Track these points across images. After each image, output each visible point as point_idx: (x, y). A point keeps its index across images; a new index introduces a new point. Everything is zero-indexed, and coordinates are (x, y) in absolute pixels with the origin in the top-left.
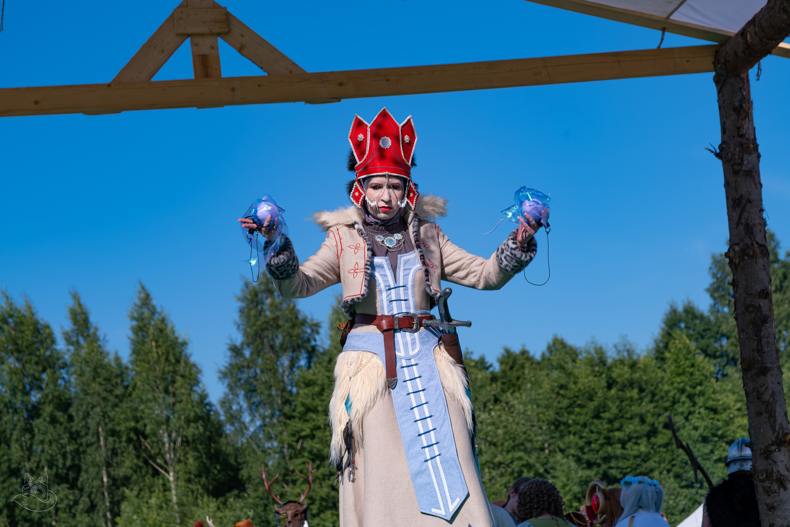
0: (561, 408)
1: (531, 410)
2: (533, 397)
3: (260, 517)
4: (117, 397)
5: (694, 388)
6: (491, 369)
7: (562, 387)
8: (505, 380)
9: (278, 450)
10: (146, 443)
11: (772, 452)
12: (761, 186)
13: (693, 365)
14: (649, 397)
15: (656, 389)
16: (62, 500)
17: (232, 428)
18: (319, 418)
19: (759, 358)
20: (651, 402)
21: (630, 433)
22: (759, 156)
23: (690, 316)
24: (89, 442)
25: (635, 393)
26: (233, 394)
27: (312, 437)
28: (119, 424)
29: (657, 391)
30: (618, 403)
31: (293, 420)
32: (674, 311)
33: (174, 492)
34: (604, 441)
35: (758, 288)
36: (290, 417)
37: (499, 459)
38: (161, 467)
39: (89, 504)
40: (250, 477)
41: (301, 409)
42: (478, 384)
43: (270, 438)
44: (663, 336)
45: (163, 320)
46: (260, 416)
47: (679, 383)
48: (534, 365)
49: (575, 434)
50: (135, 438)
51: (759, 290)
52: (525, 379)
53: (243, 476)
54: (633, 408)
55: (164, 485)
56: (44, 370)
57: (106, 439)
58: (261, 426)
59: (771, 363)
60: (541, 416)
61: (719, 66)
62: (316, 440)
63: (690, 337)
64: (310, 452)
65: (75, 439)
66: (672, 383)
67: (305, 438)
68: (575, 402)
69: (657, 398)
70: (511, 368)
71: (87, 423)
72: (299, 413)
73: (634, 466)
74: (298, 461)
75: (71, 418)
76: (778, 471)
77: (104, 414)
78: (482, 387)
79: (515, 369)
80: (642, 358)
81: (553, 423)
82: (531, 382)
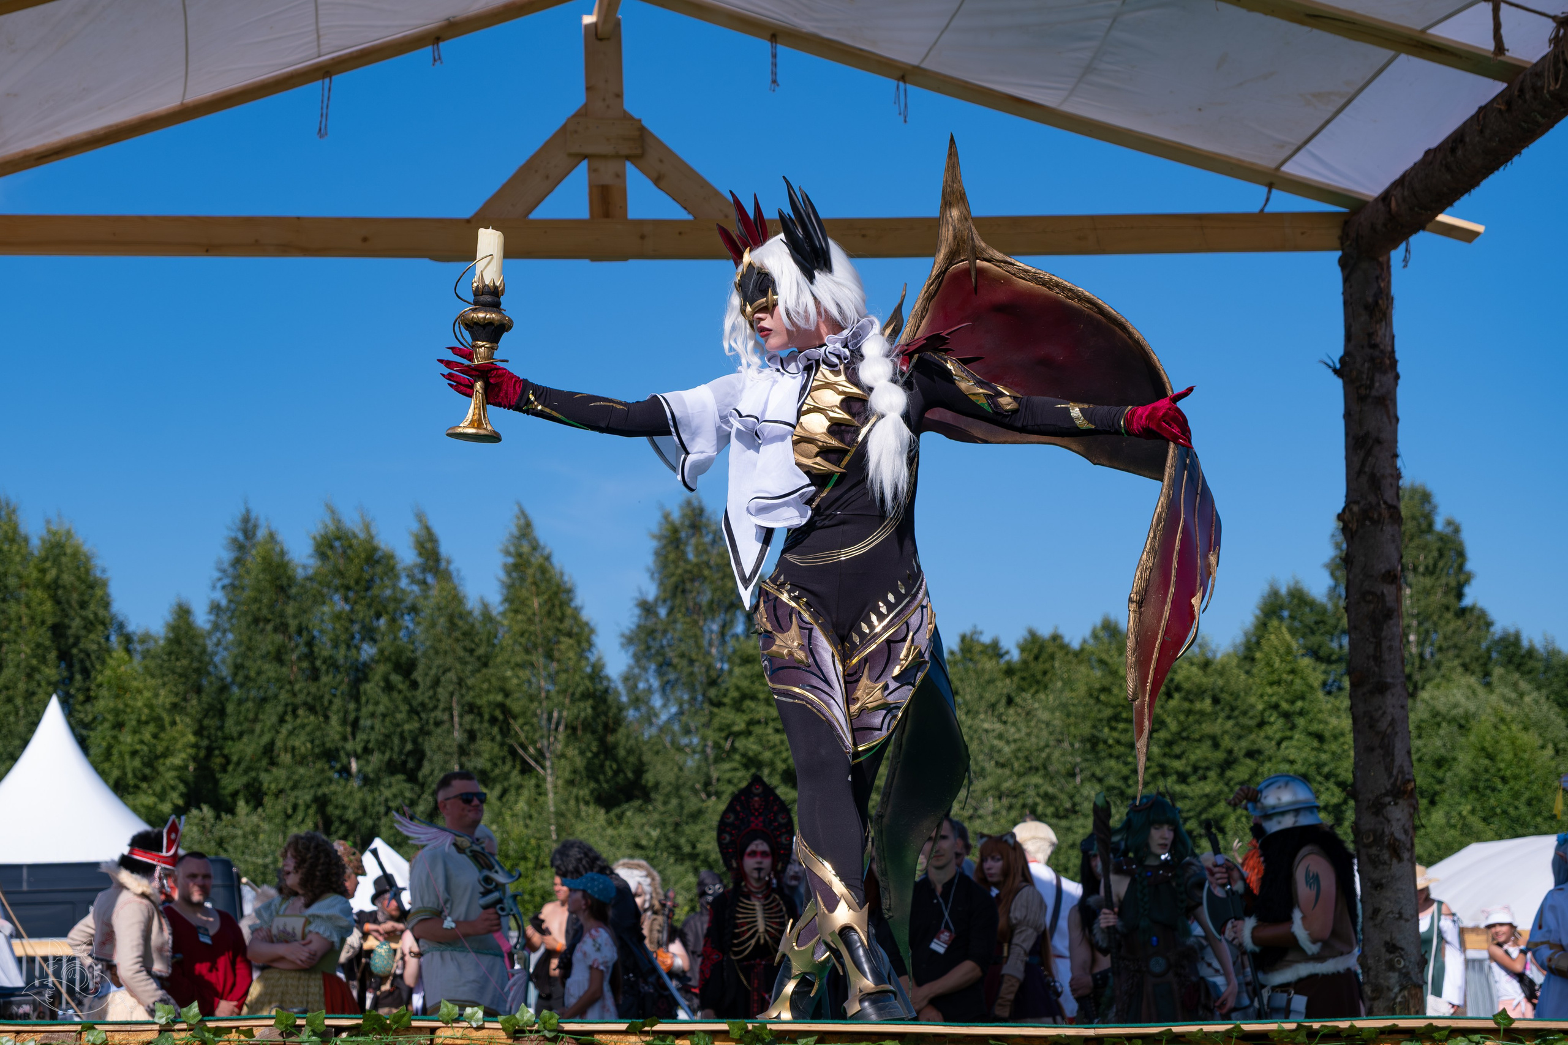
0: (1101, 720)
1: (1058, 719)
2: (1064, 700)
3: (668, 840)
4: (479, 658)
5: (1293, 702)
6: (1007, 658)
7: (1105, 690)
8: (1025, 674)
9: (699, 749)
10: (516, 726)
11: (1384, 806)
12: (1397, 420)
13: (1293, 672)
14: (1227, 709)
15: (1236, 699)
16: (395, 796)
17: (637, 714)
18: (759, 709)
19: (1376, 669)
20: (1229, 717)
21: (1198, 760)
22: (1397, 377)
23: (1296, 601)
24: (438, 719)
25: (1207, 704)
26: (639, 667)
27: (748, 733)
28: (480, 696)
29: (1239, 703)
30: (1182, 717)
31: (722, 708)
32: (1275, 593)
33: (551, 795)
34: (1157, 770)
35: (1382, 567)
36: (719, 704)
37: (1007, 785)
38: (536, 761)
39: (432, 804)
40: (657, 785)
41: (736, 694)
42: (987, 677)
43: (687, 731)
44: (1257, 628)
45: (548, 558)
46: (676, 699)
47: (1272, 695)
48: (1070, 657)
49: (1118, 758)
50: (501, 717)
51: (1383, 571)
52: (1055, 674)
53: (647, 781)
54: (1204, 726)
55: (538, 786)
56: (378, 616)
57: (461, 716)
58: (676, 714)
59: (1393, 677)
60: (1072, 729)
61: (1348, 243)
62: (752, 739)
63: (1292, 631)
64: (744, 755)
65: (418, 714)
66: (1262, 696)
67: (737, 735)
68: (1120, 713)
69: (1236, 713)
70: (1036, 658)
71: (435, 693)
72: (733, 699)
73: (1198, 809)
74: (727, 766)
75: (414, 685)
76: (1392, 834)
77: (460, 682)
78: (991, 681)
79: (1041, 660)
80: (1219, 656)
81: (1089, 740)
82: (1062, 679)
